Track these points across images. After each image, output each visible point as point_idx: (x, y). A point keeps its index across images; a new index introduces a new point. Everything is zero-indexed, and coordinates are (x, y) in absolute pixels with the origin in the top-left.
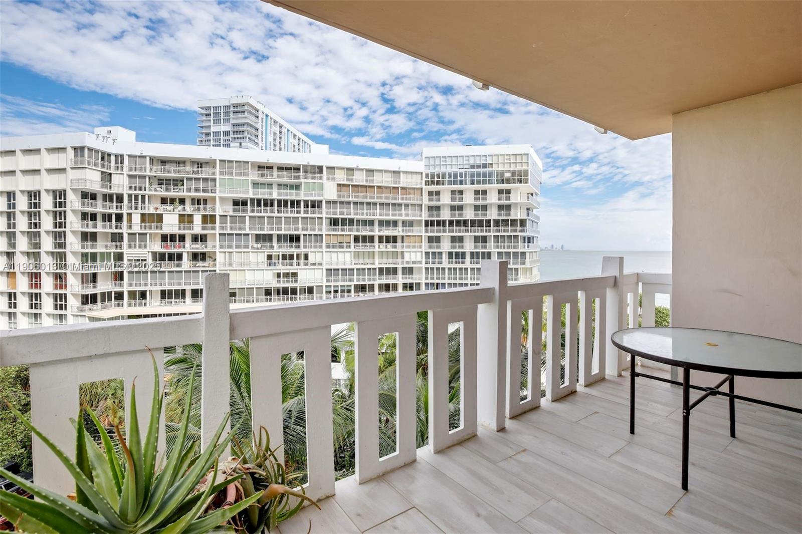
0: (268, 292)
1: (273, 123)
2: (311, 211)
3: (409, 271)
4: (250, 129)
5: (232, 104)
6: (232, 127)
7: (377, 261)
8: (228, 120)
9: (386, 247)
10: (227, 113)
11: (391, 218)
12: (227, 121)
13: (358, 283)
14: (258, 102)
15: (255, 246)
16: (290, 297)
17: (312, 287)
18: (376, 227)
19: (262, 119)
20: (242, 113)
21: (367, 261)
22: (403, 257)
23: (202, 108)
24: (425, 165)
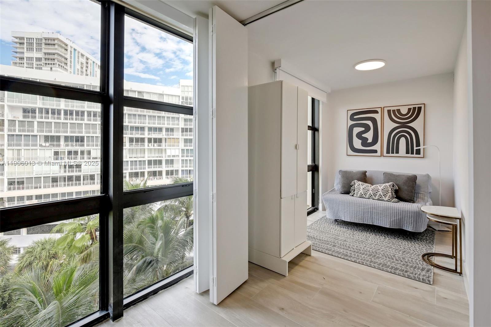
0: (55, 180)
1: (80, 55)
2: (93, 119)
3: (170, 162)
4: (59, 58)
5: (44, 38)
6: (44, 55)
7: (146, 154)
8: (41, 49)
9: (154, 146)
10: (39, 44)
11: (157, 126)
12: (39, 50)
13: (131, 171)
14: (67, 39)
15: (44, 144)
16: (74, 183)
17: (94, 175)
18: (146, 132)
19: (71, 52)
20: (53, 46)
21: (139, 155)
22: (166, 153)
23: (16, 38)
24: (182, 91)
